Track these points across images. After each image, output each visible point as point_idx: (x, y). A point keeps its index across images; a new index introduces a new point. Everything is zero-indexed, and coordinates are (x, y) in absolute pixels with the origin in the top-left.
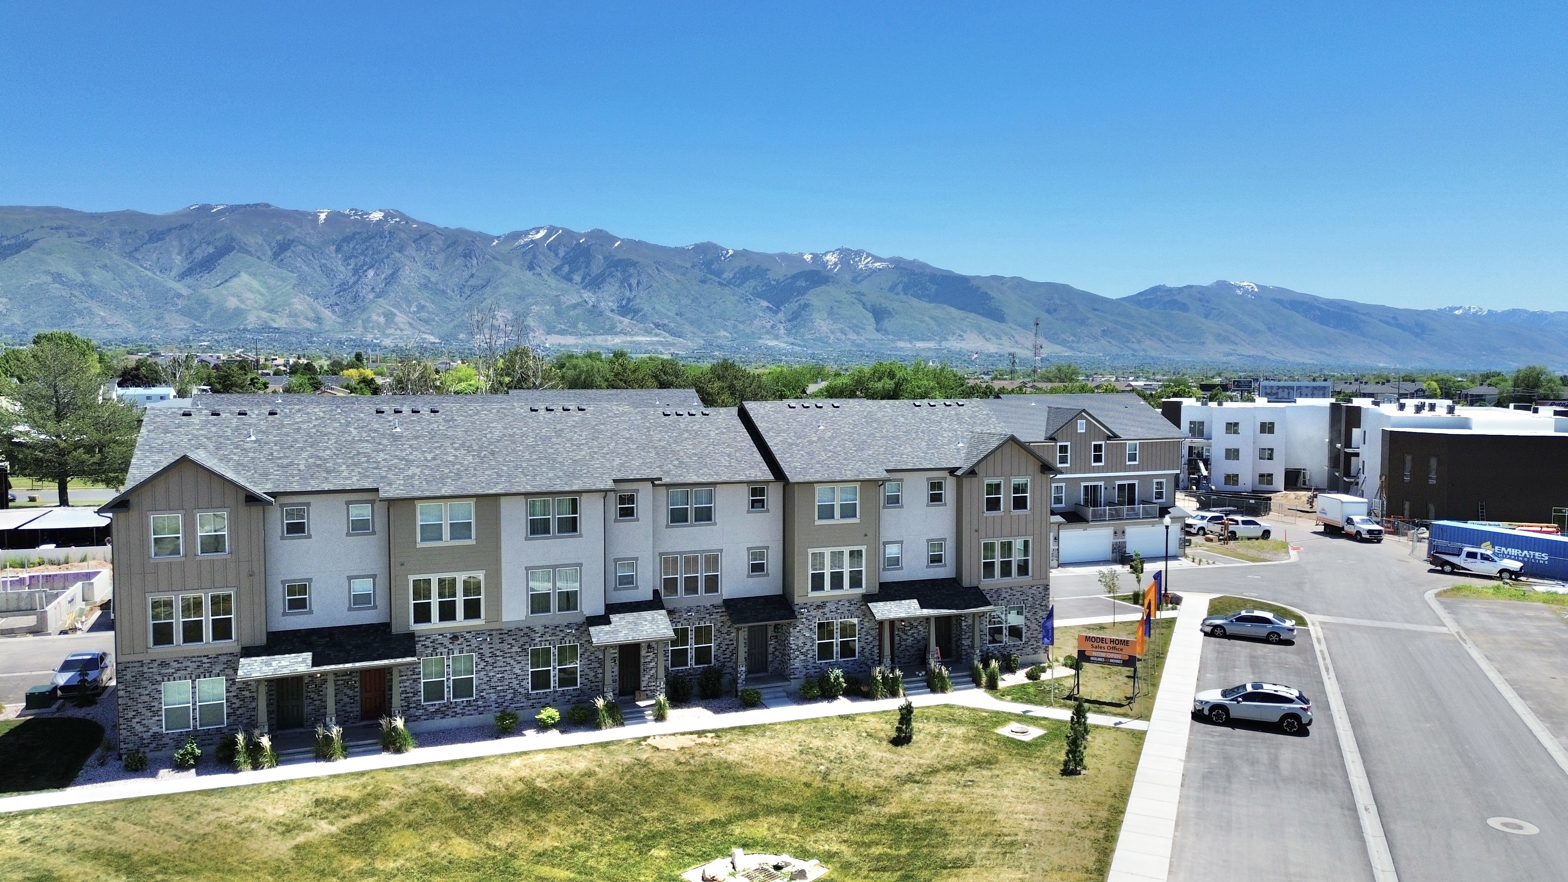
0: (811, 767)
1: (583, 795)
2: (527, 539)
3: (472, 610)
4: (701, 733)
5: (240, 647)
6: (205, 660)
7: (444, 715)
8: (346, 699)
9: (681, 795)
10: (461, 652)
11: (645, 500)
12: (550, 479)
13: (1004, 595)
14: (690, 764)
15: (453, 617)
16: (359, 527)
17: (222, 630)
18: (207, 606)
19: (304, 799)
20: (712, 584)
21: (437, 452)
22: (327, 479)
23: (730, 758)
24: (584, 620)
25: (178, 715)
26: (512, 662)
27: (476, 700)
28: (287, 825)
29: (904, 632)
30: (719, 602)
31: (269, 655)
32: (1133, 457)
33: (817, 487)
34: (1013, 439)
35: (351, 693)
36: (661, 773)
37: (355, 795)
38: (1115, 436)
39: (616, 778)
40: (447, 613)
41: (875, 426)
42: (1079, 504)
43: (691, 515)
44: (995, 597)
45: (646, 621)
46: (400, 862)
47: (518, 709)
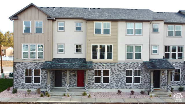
2: (126, 35)
3: (109, 56)
5: (45, 61)
7: (100, 88)
8: (73, 80)
10: (106, 68)
11: (161, 27)
12: (133, 18)
15: (104, 58)
16: (78, 29)
17: (40, 55)
18: (37, 48)
20: (181, 56)
21: (100, 13)
22: (70, 15)
24: (143, 62)
26: (121, 73)
27: (110, 84)
40: (102, 56)
43: (174, 33)
47: (122, 88)
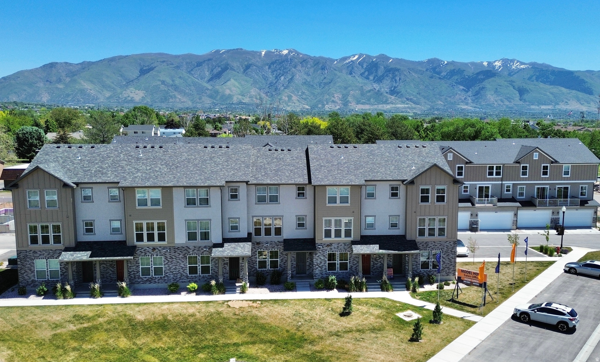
0: (295, 323)
1: (186, 325)
2: (185, 207)
3: (162, 237)
4: (254, 301)
5: (64, 247)
6: (51, 252)
7: (151, 283)
8: (111, 272)
9: (228, 329)
10: (157, 255)
11: (243, 190)
12: (197, 180)
13: (430, 245)
14: (240, 315)
15: (153, 240)
16: (113, 199)
17: (57, 239)
18: (51, 229)
19: (71, 314)
20: (278, 231)
21: (153, 166)
22: (100, 177)
23: (259, 314)
24: (212, 245)
25: (41, 273)
26: (180, 261)
27: (164, 277)
28: (57, 325)
29: (376, 260)
30: (282, 240)
31: (74, 251)
32: (567, 173)
33: (328, 188)
34: (435, 165)
35: (113, 270)
36: (224, 318)
37: (91, 315)
38: (556, 162)
39: (203, 319)
40: (151, 238)
41: (371, 157)
42: (533, 197)
43: (267, 199)
44: (425, 246)
45: (240, 247)
46: (94, 346)
47: (182, 282)
